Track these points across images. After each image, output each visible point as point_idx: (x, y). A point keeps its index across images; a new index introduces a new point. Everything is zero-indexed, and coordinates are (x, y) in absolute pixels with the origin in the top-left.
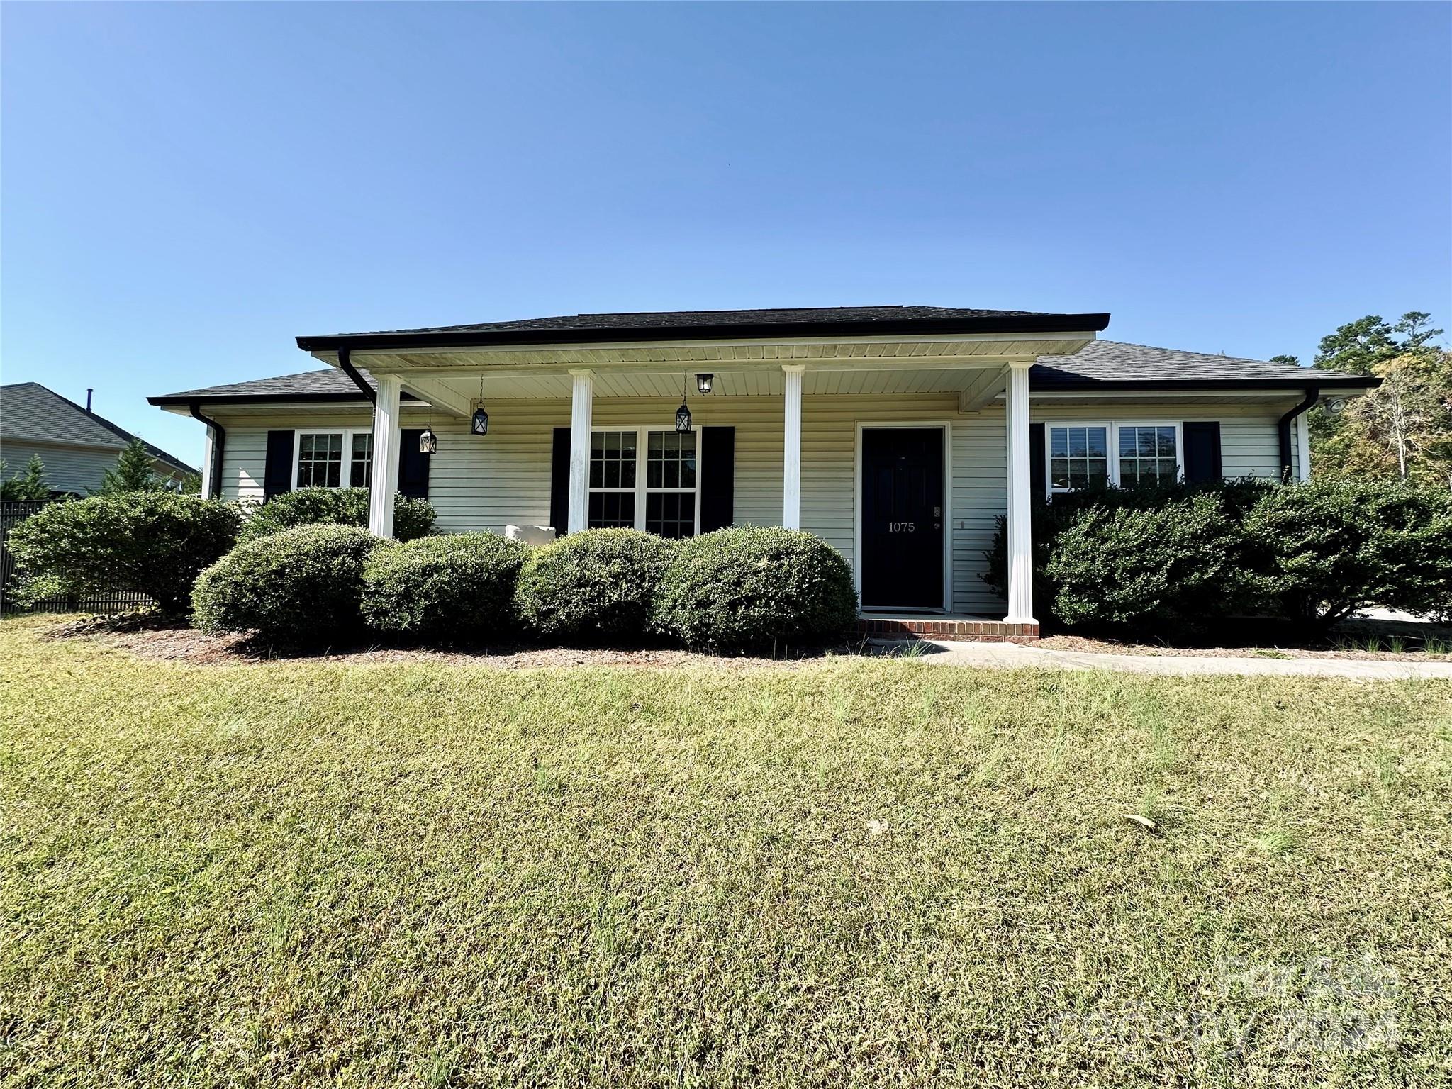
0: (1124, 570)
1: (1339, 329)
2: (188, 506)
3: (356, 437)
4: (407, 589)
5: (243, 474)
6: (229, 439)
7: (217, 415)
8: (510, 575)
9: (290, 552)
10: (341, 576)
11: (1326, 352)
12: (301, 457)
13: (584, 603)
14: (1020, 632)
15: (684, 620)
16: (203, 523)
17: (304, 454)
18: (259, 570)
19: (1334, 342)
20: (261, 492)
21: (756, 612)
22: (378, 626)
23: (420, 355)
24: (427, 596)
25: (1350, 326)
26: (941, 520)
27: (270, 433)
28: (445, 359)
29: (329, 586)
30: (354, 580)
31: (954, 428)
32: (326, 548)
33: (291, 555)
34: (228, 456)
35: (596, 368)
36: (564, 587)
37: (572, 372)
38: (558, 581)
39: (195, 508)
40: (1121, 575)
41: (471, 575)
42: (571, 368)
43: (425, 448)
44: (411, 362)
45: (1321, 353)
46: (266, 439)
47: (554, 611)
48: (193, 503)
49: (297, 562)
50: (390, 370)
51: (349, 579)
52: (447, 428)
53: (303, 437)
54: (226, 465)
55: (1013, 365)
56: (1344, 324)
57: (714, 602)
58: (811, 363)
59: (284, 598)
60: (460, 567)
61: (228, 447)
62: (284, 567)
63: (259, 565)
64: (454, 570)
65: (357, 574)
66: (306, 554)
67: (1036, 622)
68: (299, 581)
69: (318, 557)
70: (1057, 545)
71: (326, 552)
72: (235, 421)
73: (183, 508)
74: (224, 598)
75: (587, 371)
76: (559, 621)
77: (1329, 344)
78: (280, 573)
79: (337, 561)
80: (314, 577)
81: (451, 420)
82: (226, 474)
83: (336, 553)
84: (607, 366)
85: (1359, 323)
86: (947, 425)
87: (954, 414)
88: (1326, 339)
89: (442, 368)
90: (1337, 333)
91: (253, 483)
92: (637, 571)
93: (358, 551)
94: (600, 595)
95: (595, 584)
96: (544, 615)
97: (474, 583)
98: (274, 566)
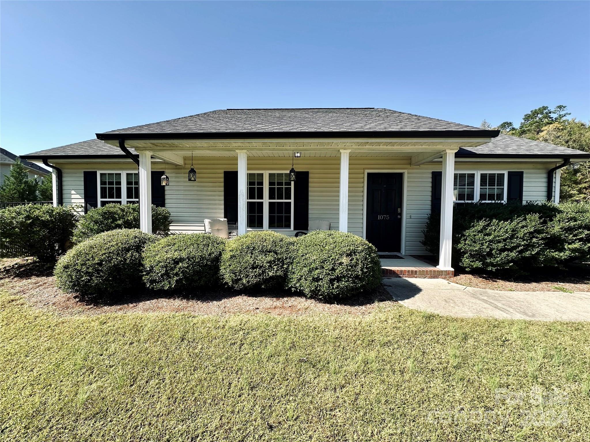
0: (497, 249)
1: (531, 111)
2: (47, 212)
3: (128, 174)
4: (166, 271)
5: (73, 192)
6: (64, 175)
7: (56, 163)
8: (217, 260)
9: (104, 252)
10: (131, 263)
11: (526, 121)
12: (101, 184)
13: (256, 276)
14: (446, 274)
15: (307, 287)
16: (56, 220)
17: (103, 183)
18: (89, 263)
19: (529, 116)
20: (83, 201)
21: (343, 284)
22: (153, 288)
23: (161, 143)
24: (177, 274)
25: (536, 110)
26: (401, 214)
27: (85, 173)
28: (174, 144)
29: (126, 269)
30: (138, 264)
31: (408, 173)
32: (122, 248)
33: (105, 254)
34: (64, 183)
35: (248, 149)
36: (246, 268)
37: (237, 151)
38: (242, 266)
39: (50, 213)
40: (496, 252)
41: (198, 262)
42: (237, 149)
43: (164, 184)
44: (156, 145)
45: (523, 121)
46: (83, 175)
47: (241, 279)
48: (49, 210)
49: (108, 257)
50: (145, 149)
51: (135, 264)
52: (173, 171)
53: (102, 175)
54: (64, 188)
55: (448, 151)
56: (534, 109)
57: (321, 279)
58: (353, 148)
59: (103, 276)
60: (193, 258)
61: (64, 179)
62: (102, 261)
63: (89, 260)
64: (189, 260)
65: (140, 260)
66: (113, 253)
67: (453, 270)
68: (110, 268)
69: (118, 254)
70: (464, 236)
71: (122, 250)
72: (67, 166)
73: (44, 214)
74: (72, 278)
75: (245, 151)
76: (243, 284)
77: (527, 118)
78: (100, 264)
79: (129, 255)
80: (118, 265)
81: (174, 167)
82: (64, 192)
83: (128, 250)
84: (255, 149)
85: (539, 109)
86: (406, 172)
87: (408, 166)
88: (526, 115)
89: (172, 148)
90: (531, 113)
91: (78, 196)
92: (280, 258)
93: (139, 246)
94: (264, 272)
95: (261, 267)
96: (236, 281)
97: (200, 266)
98: (96, 261)
